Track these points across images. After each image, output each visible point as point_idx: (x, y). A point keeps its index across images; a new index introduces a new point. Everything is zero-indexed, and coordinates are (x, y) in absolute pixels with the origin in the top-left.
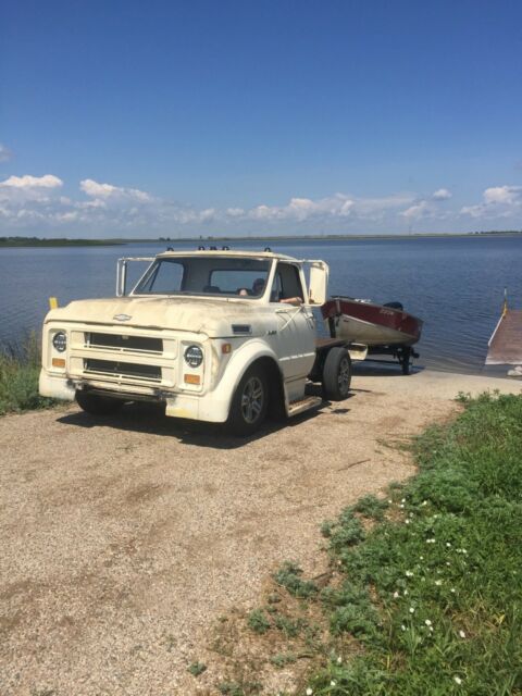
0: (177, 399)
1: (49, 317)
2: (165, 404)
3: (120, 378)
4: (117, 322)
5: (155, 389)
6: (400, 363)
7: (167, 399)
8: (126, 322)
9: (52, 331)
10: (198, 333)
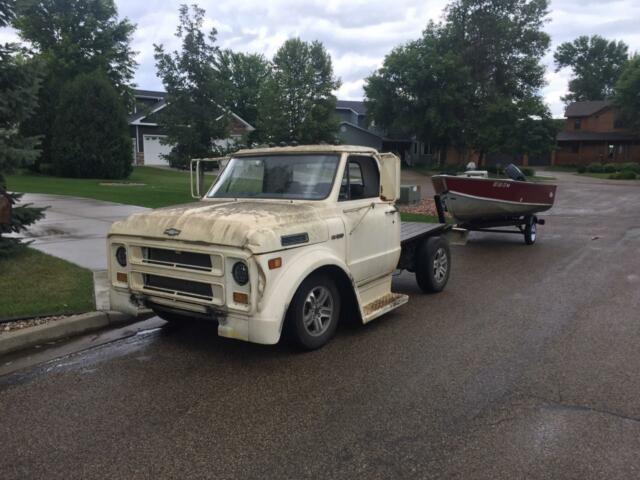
0: (228, 318)
2: (216, 324)
3: (175, 295)
4: (166, 236)
5: (208, 307)
6: (522, 232)
7: (219, 319)
8: (176, 237)
9: (114, 244)
10: (242, 248)
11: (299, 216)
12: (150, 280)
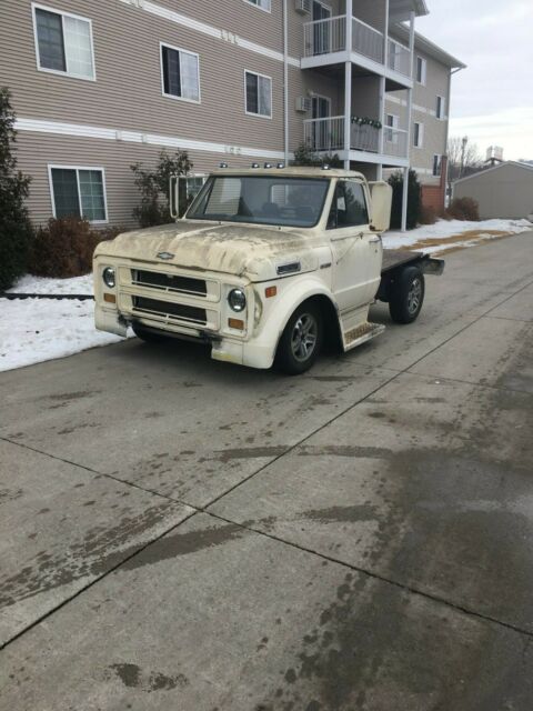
0: (222, 343)
1: (97, 251)
2: (210, 348)
4: (159, 260)
5: (201, 332)
7: (213, 343)
8: (169, 261)
9: (101, 265)
10: (240, 276)
11: (291, 245)
12: (139, 302)
